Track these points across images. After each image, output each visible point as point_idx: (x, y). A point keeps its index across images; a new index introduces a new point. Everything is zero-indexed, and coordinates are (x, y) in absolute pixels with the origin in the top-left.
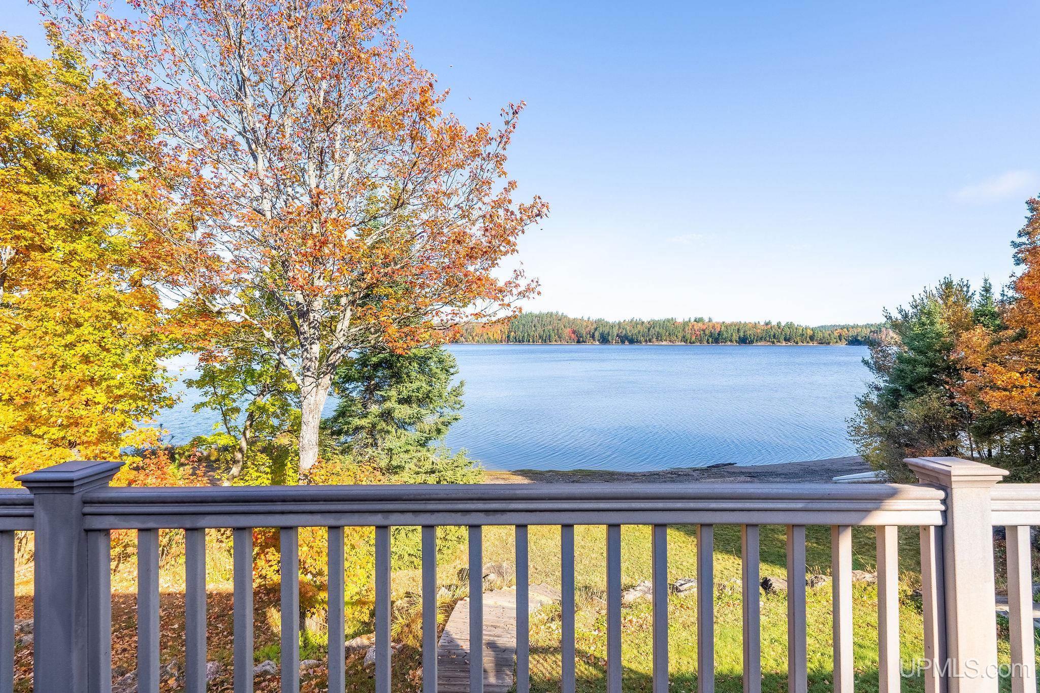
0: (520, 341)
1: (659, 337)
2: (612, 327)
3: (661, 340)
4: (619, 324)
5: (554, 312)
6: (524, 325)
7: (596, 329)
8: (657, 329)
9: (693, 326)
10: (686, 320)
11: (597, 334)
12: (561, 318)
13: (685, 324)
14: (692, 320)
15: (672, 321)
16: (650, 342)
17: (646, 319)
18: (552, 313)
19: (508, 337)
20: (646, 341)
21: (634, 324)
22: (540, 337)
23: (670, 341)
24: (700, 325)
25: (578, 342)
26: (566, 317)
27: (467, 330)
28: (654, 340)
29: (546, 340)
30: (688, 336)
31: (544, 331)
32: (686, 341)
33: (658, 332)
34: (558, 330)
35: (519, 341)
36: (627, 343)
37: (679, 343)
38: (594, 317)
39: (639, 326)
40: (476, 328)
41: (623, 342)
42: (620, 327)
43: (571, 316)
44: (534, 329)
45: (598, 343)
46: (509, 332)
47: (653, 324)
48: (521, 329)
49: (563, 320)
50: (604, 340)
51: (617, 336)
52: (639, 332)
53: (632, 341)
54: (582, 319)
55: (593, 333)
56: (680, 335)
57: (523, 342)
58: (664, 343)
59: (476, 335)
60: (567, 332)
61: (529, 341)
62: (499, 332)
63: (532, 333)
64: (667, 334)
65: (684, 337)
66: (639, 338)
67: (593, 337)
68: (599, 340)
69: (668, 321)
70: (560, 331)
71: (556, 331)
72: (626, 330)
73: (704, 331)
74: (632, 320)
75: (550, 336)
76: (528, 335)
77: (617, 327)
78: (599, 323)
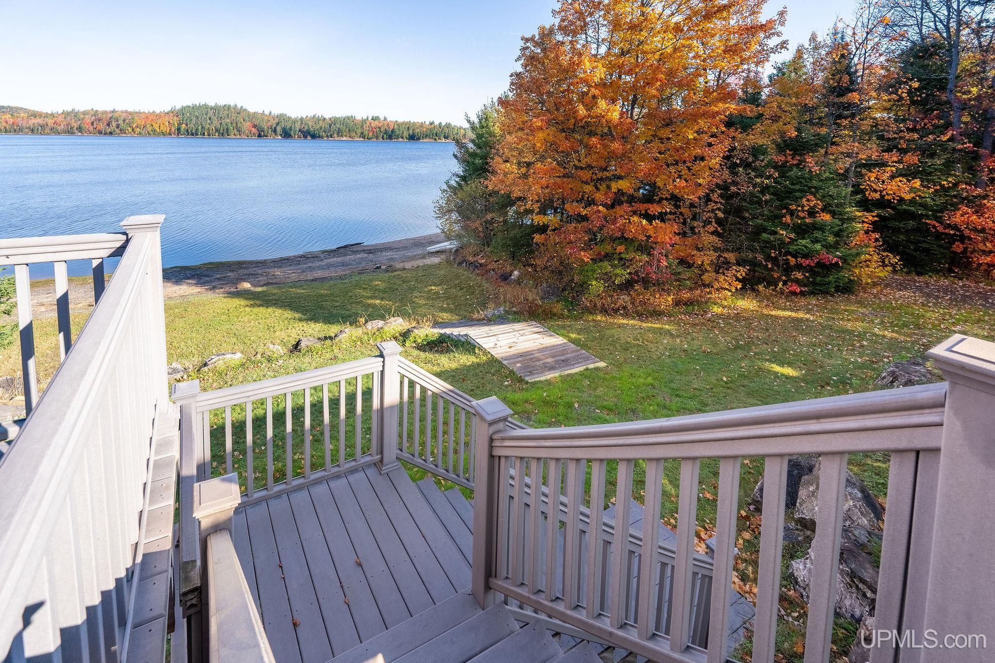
0: (194, 134)
1: (340, 133)
2: (294, 121)
3: (342, 136)
4: (302, 119)
5: (232, 104)
6: (197, 117)
7: (278, 124)
8: (338, 126)
9: (370, 123)
10: (365, 118)
11: (279, 129)
12: (240, 111)
13: (364, 121)
14: (370, 118)
15: (351, 119)
16: (331, 137)
17: (327, 116)
18: (229, 106)
19: (179, 129)
20: (327, 136)
21: (317, 120)
22: (217, 130)
23: (350, 137)
24: (376, 122)
25: (260, 136)
26: (245, 110)
27: (124, 121)
28: (335, 135)
29: (223, 133)
30: (366, 133)
31: (221, 124)
32: (364, 137)
33: (339, 128)
34: (236, 123)
35: (192, 134)
36: (309, 138)
37: (358, 139)
38: (276, 112)
39: (321, 122)
40: (136, 118)
41: (305, 137)
42: (302, 123)
43: (251, 109)
44: (209, 121)
45: (280, 137)
46: (180, 124)
47: (334, 121)
48: (194, 121)
49: (242, 114)
50: (287, 134)
51: (300, 130)
52: (321, 128)
53: (314, 137)
54: (263, 114)
55: (275, 128)
56: (359, 132)
57: (197, 135)
58: (344, 138)
59: (137, 127)
60: (246, 126)
61: (204, 134)
62: (167, 124)
63: (207, 126)
64: (347, 130)
65: (362, 133)
66: (321, 134)
67: (275, 131)
68: (281, 135)
69: (348, 118)
70: (239, 125)
71: (235, 125)
72: (308, 126)
73: (380, 128)
74: (314, 116)
75: (227, 129)
76: (203, 128)
77: (299, 123)
78: (281, 118)
